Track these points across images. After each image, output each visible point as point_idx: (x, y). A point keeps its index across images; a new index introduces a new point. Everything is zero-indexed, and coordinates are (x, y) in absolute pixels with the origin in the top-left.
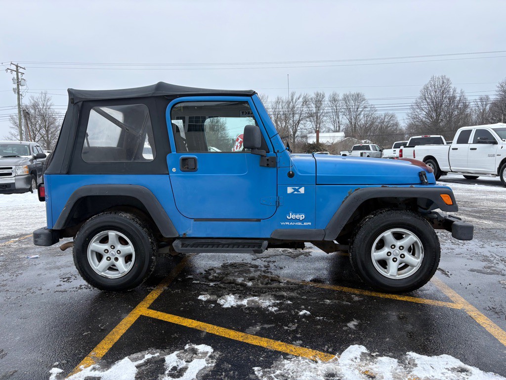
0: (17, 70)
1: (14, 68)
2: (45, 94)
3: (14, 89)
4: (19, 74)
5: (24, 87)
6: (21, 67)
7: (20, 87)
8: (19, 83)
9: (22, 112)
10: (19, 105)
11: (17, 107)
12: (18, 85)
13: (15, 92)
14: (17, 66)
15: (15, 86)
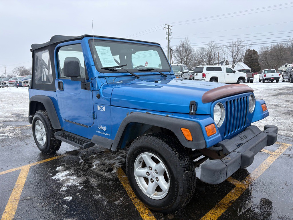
0: (168, 27)
1: (167, 27)
2: (187, 38)
3: (166, 38)
4: (169, 30)
5: (171, 36)
6: (170, 26)
7: (169, 36)
8: (169, 34)
9: (169, 50)
10: (168, 46)
11: (167, 47)
12: (168, 36)
13: (167, 39)
14: (168, 26)
15: (167, 36)
